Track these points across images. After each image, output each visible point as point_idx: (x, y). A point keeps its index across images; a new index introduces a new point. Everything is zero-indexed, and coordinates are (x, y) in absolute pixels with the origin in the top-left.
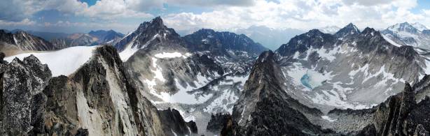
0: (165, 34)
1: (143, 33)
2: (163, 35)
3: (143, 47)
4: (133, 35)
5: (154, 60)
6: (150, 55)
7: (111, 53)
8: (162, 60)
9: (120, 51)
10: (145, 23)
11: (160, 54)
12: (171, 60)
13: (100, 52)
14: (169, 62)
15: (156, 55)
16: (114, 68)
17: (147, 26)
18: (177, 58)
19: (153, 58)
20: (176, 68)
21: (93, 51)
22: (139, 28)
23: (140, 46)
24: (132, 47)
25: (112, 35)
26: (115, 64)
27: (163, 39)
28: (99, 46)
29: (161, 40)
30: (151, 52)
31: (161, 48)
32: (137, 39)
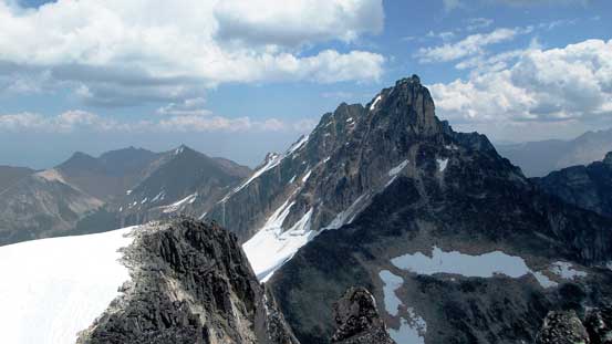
0: (443, 164)
1: (336, 157)
2: (433, 167)
3: (336, 224)
4: (290, 166)
5: (390, 282)
6: (370, 257)
7: (210, 251)
8: (424, 282)
9: (247, 237)
10: (343, 110)
11: (419, 255)
12: (470, 285)
13: (164, 252)
14: (462, 298)
15: (402, 262)
16: (230, 317)
17: (352, 123)
18: (501, 280)
19: (385, 275)
20: (496, 328)
21: (128, 255)
22: (316, 137)
23: (325, 219)
24: (287, 225)
25: (189, 167)
26: (234, 299)
27: (432, 188)
28: (152, 227)
29: (421, 189)
30: (372, 247)
31: (425, 228)
32: (308, 186)
